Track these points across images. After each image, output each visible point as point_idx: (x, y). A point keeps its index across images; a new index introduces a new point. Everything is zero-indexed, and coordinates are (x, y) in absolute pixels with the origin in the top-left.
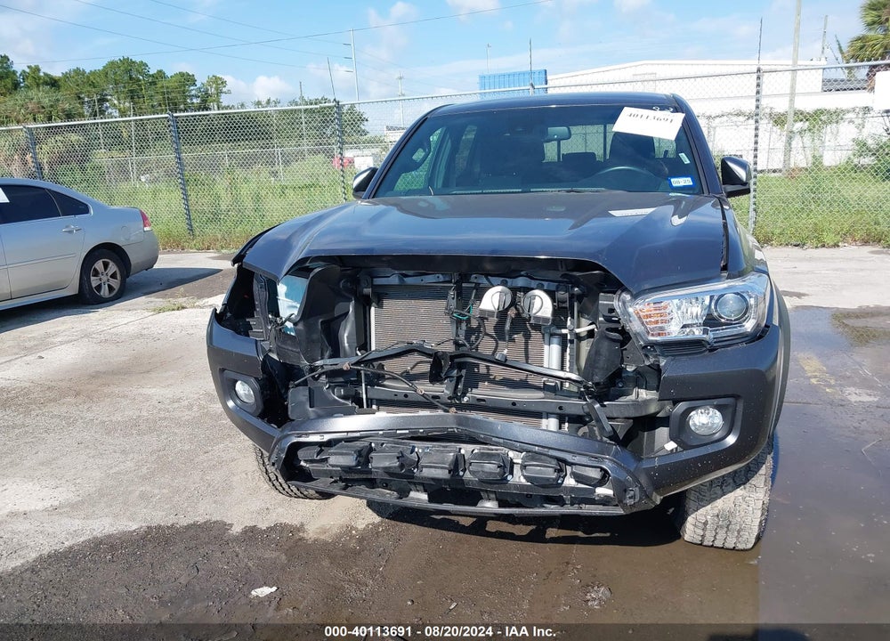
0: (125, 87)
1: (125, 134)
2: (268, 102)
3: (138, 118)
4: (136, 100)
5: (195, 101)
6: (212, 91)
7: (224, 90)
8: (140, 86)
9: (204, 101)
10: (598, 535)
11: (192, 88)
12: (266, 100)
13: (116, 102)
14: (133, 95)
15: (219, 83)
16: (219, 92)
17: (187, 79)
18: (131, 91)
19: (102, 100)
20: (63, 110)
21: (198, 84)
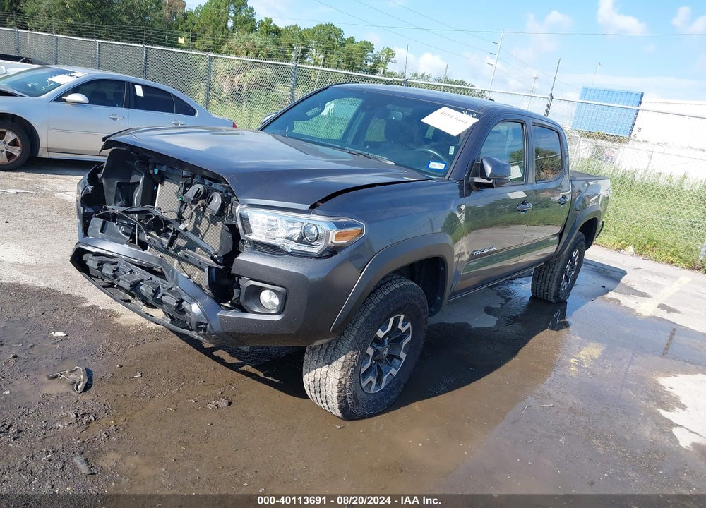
0: (323, 44)
1: (313, 78)
2: (423, 76)
3: (325, 69)
4: (328, 54)
5: (369, 64)
6: (383, 59)
7: (392, 59)
8: (333, 45)
9: (375, 66)
10: (270, 378)
11: (370, 54)
12: (421, 73)
13: (314, 54)
14: (327, 51)
15: (390, 54)
16: (388, 60)
17: (369, 47)
18: (327, 48)
19: (305, 50)
20: (268, 51)
21: (375, 52)
